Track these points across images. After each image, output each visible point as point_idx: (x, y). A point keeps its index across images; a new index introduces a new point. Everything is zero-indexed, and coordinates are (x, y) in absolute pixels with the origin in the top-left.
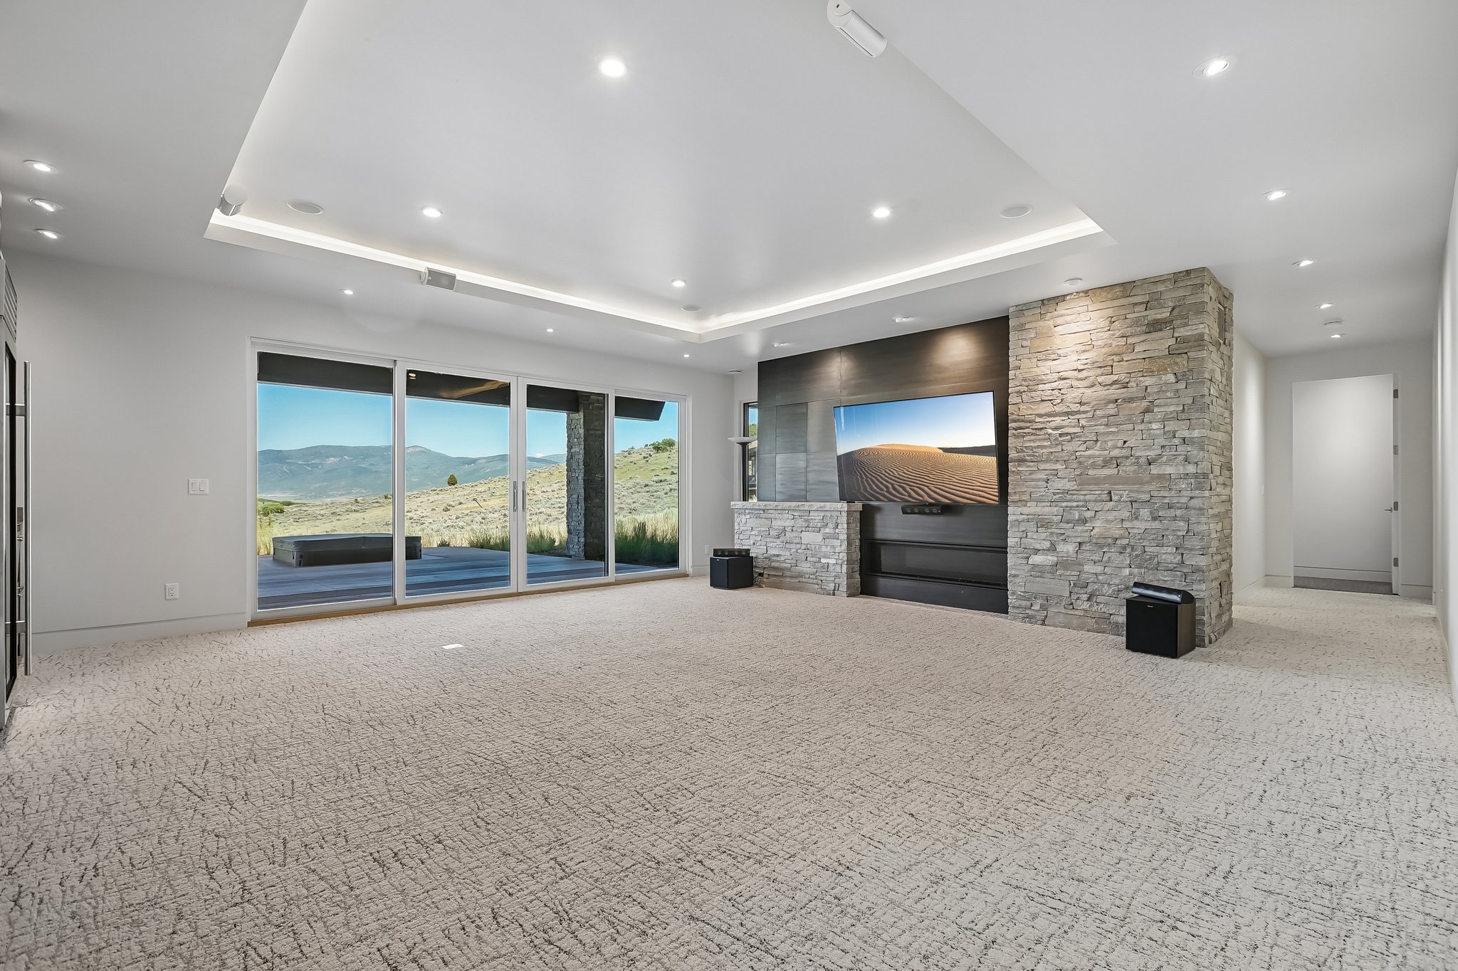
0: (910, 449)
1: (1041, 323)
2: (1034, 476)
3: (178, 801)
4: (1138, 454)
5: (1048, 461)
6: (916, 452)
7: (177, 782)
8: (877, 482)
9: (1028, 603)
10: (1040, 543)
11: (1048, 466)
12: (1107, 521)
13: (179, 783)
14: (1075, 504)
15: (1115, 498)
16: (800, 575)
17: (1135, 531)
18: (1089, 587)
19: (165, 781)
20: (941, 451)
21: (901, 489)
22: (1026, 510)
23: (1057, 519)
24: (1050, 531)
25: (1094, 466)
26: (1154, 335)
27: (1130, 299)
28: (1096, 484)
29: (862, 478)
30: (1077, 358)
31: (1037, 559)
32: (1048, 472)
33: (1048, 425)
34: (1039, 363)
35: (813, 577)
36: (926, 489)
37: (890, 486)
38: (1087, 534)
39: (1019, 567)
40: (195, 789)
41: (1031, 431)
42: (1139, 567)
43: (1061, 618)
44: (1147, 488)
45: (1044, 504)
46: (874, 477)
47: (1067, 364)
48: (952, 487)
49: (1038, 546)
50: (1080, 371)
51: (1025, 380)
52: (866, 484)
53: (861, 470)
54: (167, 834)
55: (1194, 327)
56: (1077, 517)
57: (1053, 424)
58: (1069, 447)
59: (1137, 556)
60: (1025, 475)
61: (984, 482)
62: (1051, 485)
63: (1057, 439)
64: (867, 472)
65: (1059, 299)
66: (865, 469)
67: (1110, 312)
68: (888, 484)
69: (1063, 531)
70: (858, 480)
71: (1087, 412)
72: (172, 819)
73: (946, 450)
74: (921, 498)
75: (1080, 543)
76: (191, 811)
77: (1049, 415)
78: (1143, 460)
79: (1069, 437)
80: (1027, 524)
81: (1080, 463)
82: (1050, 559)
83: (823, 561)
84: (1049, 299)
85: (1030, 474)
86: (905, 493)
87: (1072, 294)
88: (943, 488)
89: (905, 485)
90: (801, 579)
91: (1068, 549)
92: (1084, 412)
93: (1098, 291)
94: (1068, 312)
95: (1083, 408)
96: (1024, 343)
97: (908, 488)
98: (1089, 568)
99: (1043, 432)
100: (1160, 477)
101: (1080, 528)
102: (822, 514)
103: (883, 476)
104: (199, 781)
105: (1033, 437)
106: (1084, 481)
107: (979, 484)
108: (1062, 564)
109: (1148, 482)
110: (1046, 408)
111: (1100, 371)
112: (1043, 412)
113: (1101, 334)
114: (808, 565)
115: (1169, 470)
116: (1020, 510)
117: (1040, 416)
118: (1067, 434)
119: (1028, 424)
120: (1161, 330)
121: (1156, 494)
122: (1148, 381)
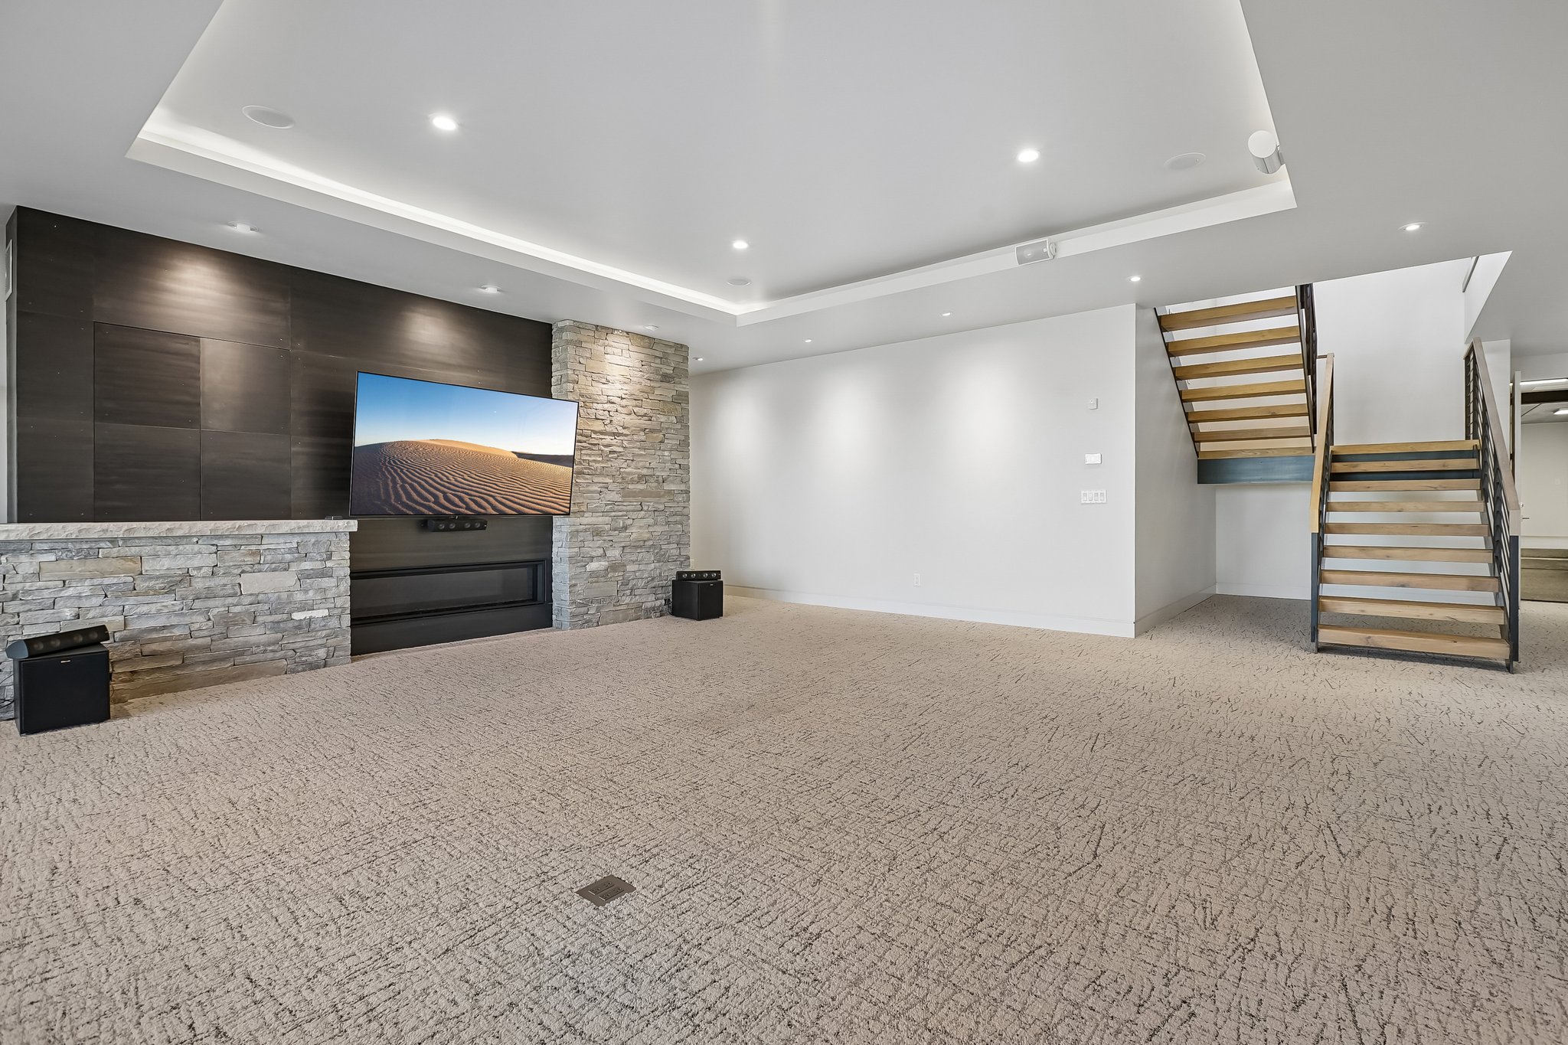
0: (478, 450)
1: (595, 346)
2: (590, 488)
3: (1350, 833)
4: (657, 474)
5: (601, 474)
6: (484, 454)
7: (1344, 856)
8: (419, 489)
9: (585, 609)
10: (595, 551)
11: (601, 479)
12: (640, 527)
13: (1341, 853)
14: (621, 514)
15: (645, 508)
16: (239, 652)
17: (656, 534)
18: (630, 584)
19: (1357, 863)
20: (515, 456)
21: (457, 500)
22: (584, 520)
23: (607, 527)
24: (603, 538)
25: (632, 482)
26: (664, 384)
27: (653, 351)
28: (634, 497)
29: (395, 482)
30: (620, 387)
31: (593, 566)
32: (601, 485)
33: (600, 442)
34: (593, 383)
35: (276, 647)
36: (491, 499)
37: (441, 495)
38: (628, 539)
39: (578, 576)
40: (1329, 837)
41: (588, 445)
42: (659, 562)
43: (611, 616)
44: (663, 500)
45: (598, 514)
46: (416, 481)
47: (615, 390)
48: (522, 497)
49: (594, 554)
50: (622, 398)
51: (582, 396)
52: (401, 492)
53: (396, 471)
54: (1370, 809)
55: (684, 386)
56: (621, 525)
57: (605, 442)
58: (617, 463)
59: (657, 553)
60: (583, 487)
61: (557, 492)
62: (604, 497)
63: (607, 456)
64: (406, 475)
65: (610, 331)
66: (402, 470)
67: (642, 357)
68: (438, 493)
69: (611, 538)
70: (388, 485)
71: (628, 435)
72: (1363, 819)
73: (520, 455)
74: (482, 511)
75: (623, 547)
76: (1343, 818)
77: (602, 433)
78: (660, 479)
79: (616, 455)
80: (584, 534)
81: (623, 478)
82: (604, 564)
83: (297, 616)
84: (603, 327)
85: (587, 486)
86: (461, 504)
87: (618, 330)
88: (513, 499)
89: (462, 494)
90: (238, 660)
91: (615, 553)
92: (626, 435)
93: (635, 336)
94: (613, 344)
95: (625, 432)
96: (581, 360)
97: (467, 498)
98: (630, 568)
99: (596, 448)
100: (670, 492)
101: (624, 534)
102: (297, 539)
103: (431, 481)
104: (1321, 845)
105: (589, 452)
106: (627, 494)
107: (552, 495)
108: (614, 567)
109: (663, 496)
110: (598, 426)
111: (635, 403)
112: (597, 429)
113: (636, 373)
114: (260, 630)
115: (673, 487)
116: (578, 520)
117: (595, 432)
118: (614, 452)
119: (585, 439)
120: (669, 382)
121: (666, 504)
122: (663, 419)
